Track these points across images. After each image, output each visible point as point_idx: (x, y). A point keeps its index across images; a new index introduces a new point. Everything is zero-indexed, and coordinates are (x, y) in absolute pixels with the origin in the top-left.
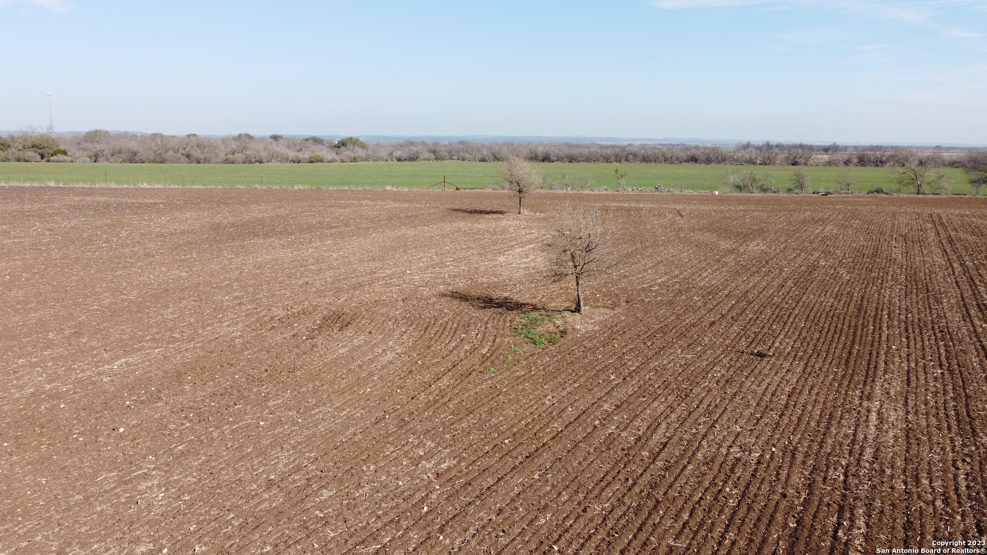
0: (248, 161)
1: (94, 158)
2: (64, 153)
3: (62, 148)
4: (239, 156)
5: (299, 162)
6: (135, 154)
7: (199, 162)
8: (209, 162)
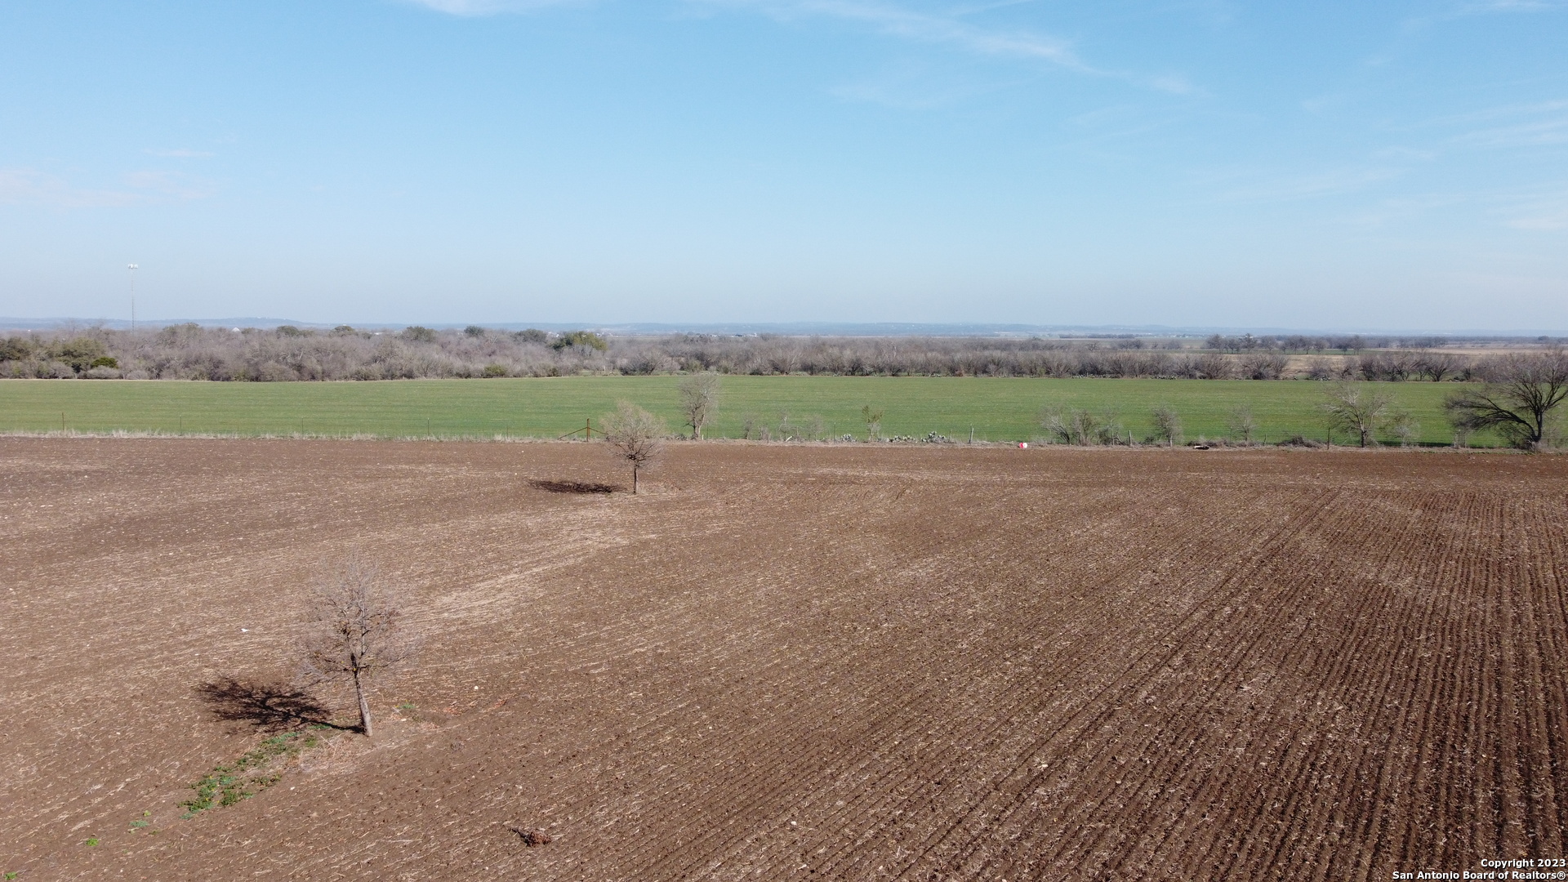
0: (390, 375)
1: (156, 372)
2: (111, 363)
3: (110, 355)
4: (376, 368)
5: (468, 376)
6: (218, 364)
7: (313, 378)
8: (329, 376)
